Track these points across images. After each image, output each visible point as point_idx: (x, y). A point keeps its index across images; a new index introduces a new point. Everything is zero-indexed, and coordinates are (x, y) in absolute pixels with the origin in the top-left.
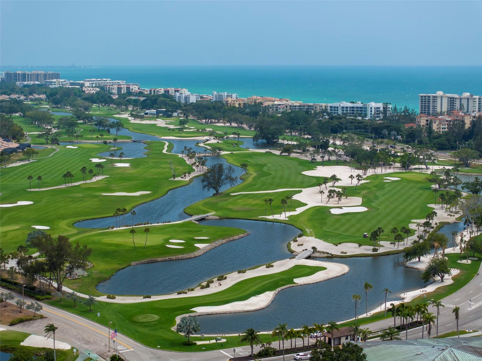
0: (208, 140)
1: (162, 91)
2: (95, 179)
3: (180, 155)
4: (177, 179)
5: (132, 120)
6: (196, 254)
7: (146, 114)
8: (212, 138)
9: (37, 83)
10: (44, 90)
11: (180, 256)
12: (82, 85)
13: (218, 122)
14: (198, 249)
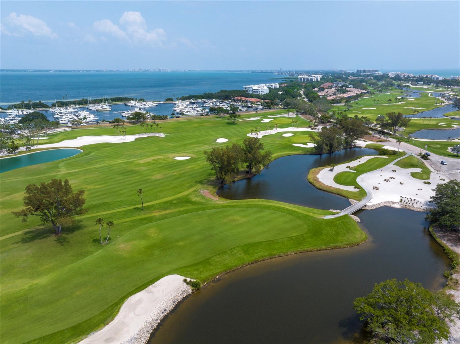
0: (450, 93)
1: (425, 76)
2: (400, 103)
3: (437, 97)
4: (437, 105)
5: (412, 86)
6: (453, 128)
7: (418, 84)
8: (452, 92)
9: (369, 74)
10: (373, 76)
11: (445, 129)
12: (388, 74)
13: (454, 87)
14: (454, 127)
